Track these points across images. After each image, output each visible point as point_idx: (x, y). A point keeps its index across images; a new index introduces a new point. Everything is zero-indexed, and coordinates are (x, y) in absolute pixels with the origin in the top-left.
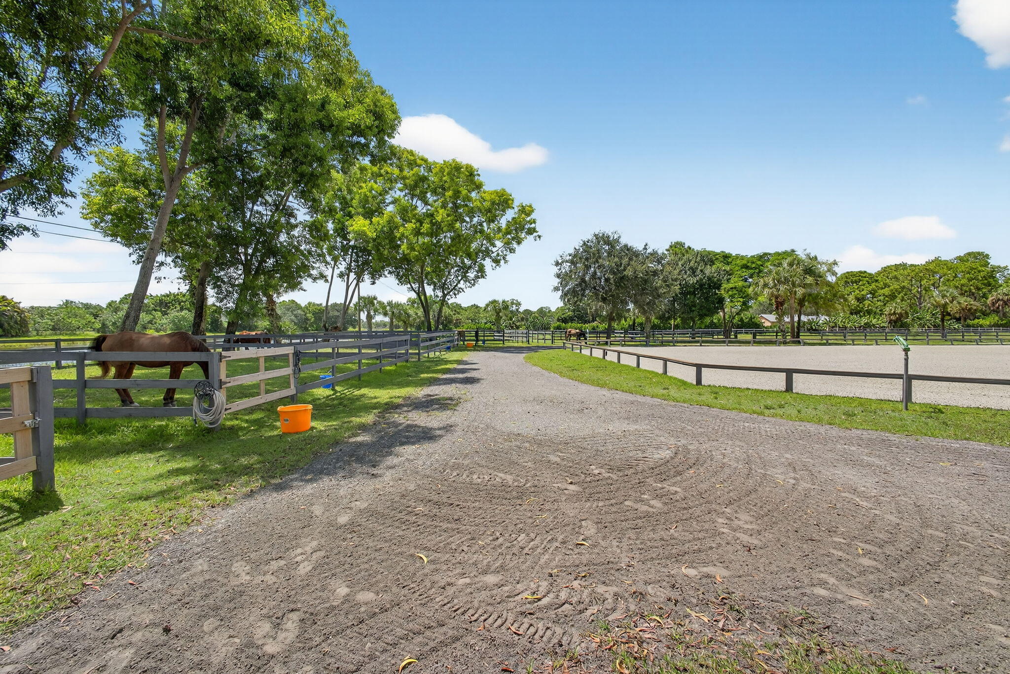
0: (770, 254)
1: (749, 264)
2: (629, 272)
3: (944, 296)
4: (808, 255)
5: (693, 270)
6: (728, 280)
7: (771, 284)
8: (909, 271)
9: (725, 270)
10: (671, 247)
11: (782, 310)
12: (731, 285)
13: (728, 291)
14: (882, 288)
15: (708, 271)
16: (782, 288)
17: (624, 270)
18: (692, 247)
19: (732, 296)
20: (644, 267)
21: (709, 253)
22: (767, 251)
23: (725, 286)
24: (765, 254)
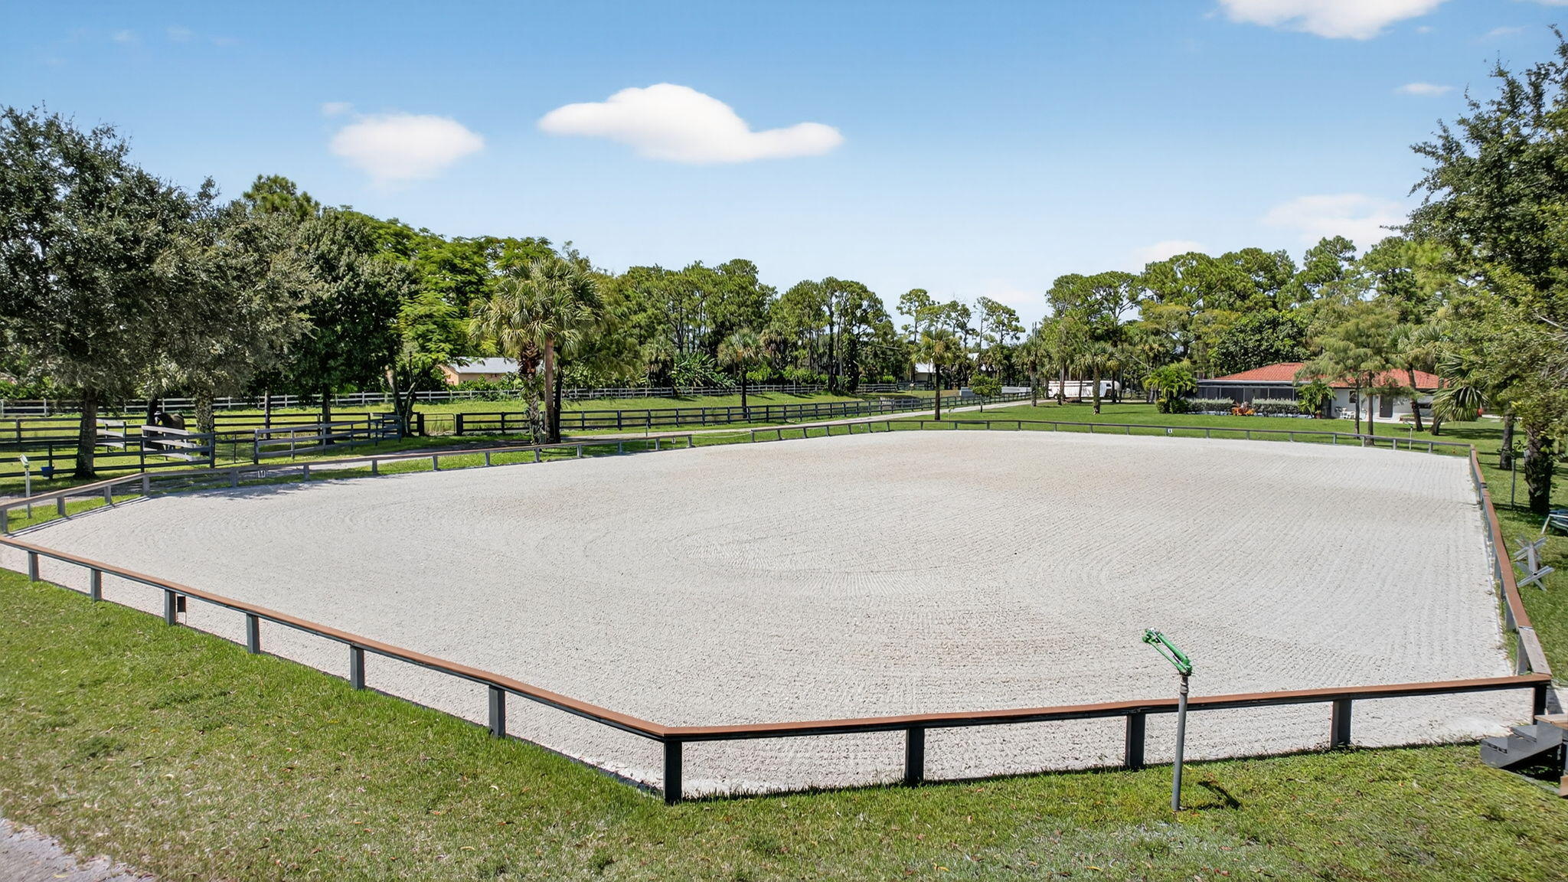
0: (499, 242)
1: (457, 261)
2: (165, 267)
3: (746, 345)
4: (573, 255)
5: (327, 262)
6: (412, 295)
7: (516, 317)
8: (667, 283)
9: (402, 270)
10: (258, 188)
11: (534, 374)
12: (422, 310)
13: (415, 321)
14: (635, 313)
15: (369, 267)
16: (540, 328)
17: (150, 259)
18: (315, 197)
19: (424, 337)
20: (211, 253)
21: (365, 221)
22: (493, 234)
23: (408, 309)
24: (490, 241)
